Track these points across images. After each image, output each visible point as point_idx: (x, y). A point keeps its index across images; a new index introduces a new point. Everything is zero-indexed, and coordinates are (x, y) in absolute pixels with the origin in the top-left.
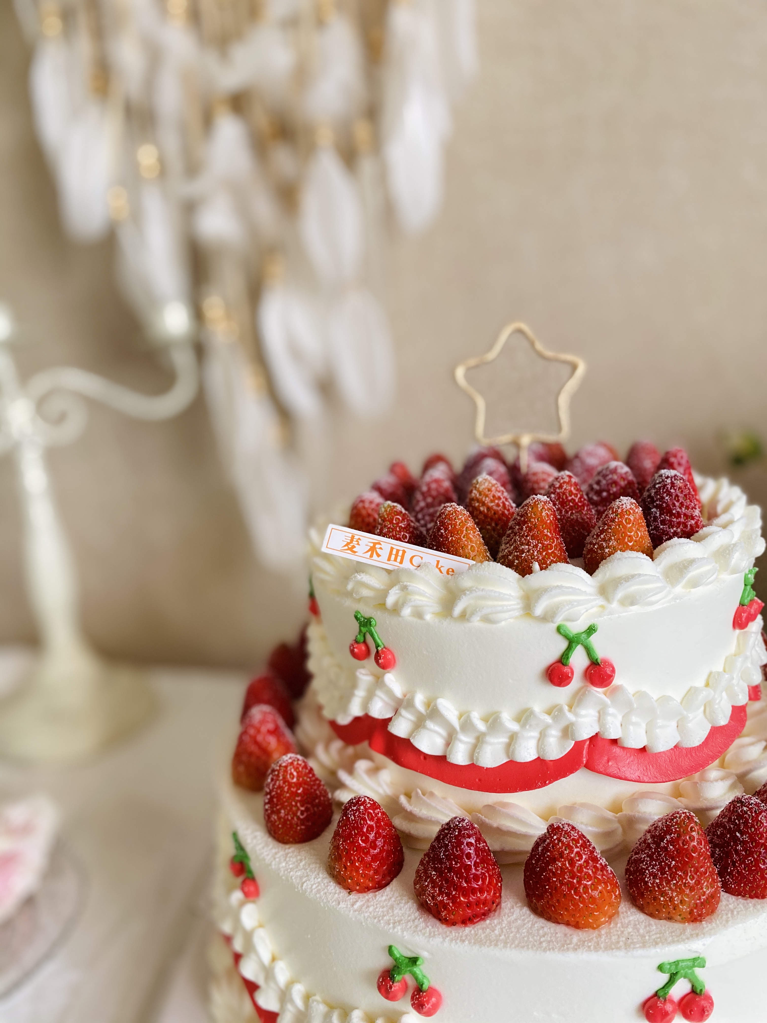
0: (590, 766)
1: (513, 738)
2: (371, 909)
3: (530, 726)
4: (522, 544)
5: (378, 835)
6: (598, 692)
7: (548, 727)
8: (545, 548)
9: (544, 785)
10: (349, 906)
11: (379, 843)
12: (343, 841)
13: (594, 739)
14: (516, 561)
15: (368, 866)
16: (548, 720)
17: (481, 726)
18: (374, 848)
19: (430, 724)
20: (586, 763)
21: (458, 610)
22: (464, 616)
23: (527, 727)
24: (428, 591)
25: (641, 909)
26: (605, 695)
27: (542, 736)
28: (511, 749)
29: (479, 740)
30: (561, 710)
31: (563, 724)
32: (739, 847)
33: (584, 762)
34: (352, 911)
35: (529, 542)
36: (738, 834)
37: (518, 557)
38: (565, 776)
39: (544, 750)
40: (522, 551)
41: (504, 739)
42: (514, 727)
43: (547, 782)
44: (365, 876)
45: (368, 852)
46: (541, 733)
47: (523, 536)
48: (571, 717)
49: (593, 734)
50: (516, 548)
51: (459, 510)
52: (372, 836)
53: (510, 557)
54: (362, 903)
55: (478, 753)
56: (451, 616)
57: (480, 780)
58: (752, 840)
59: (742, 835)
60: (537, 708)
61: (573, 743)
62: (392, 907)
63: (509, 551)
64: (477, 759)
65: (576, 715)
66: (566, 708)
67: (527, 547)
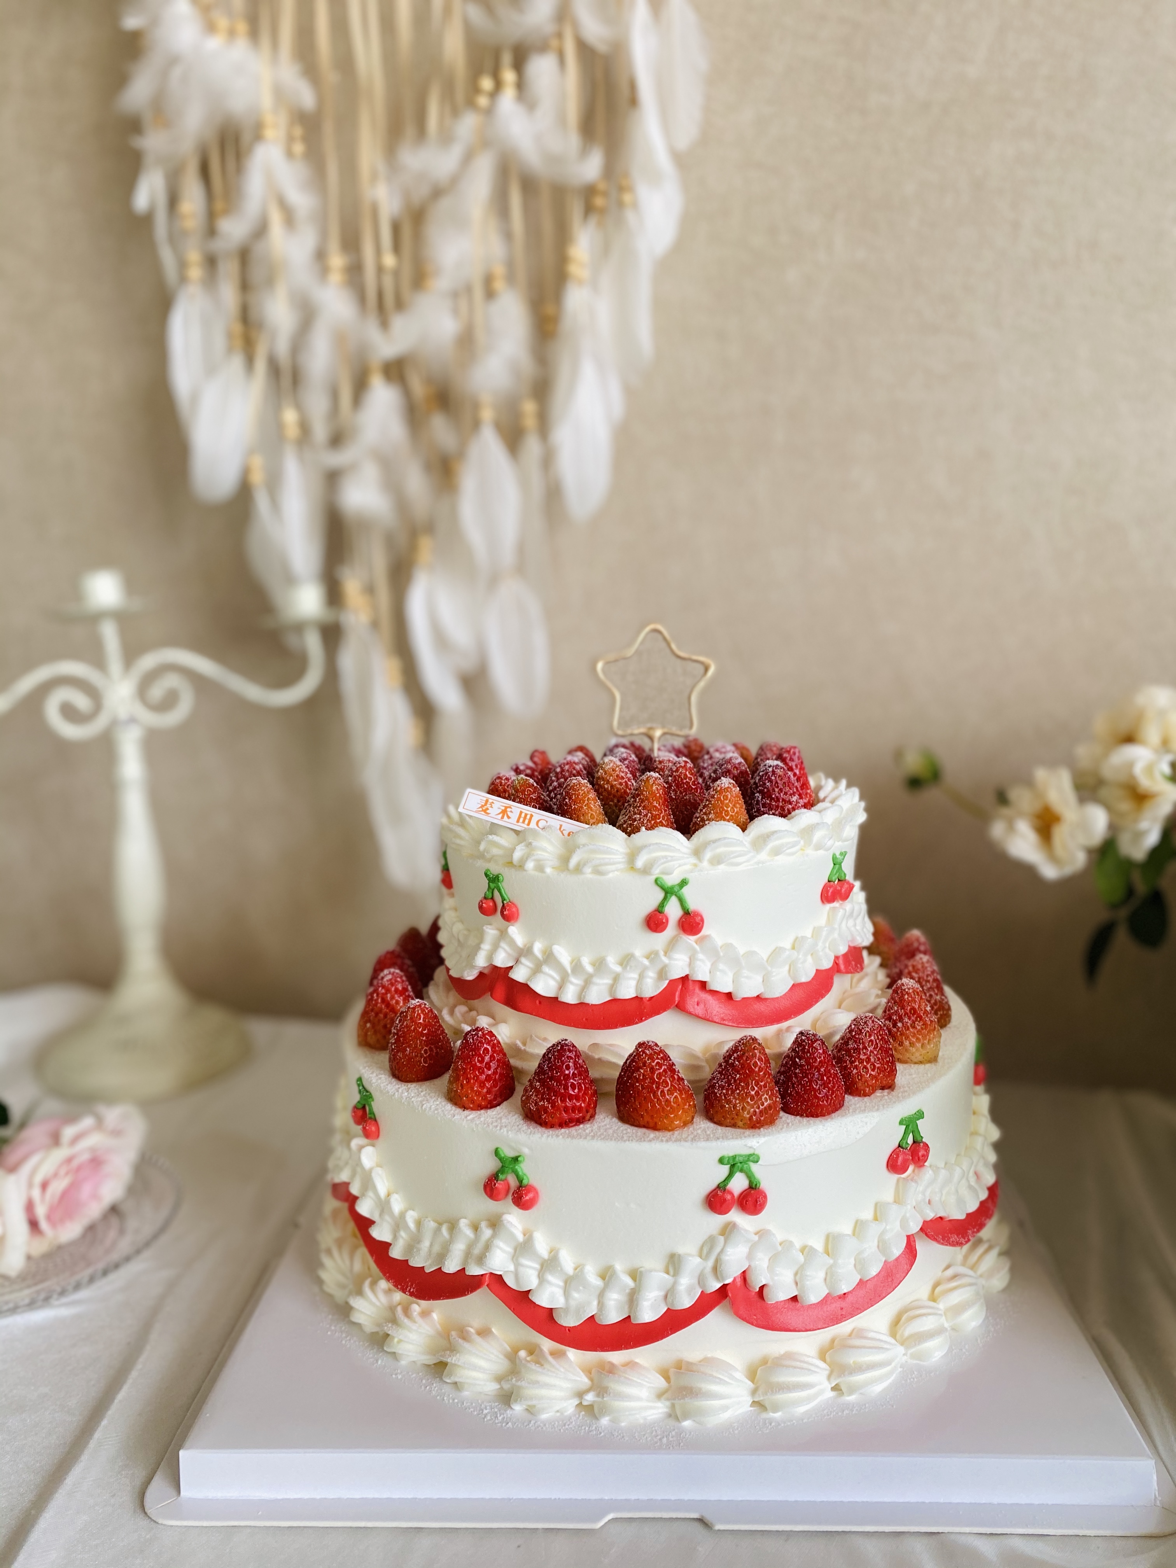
0: (681, 1007)
1: (616, 979)
2: (482, 1119)
3: (631, 967)
4: (635, 814)
5: (492, 1057)
6: (691, 939)
7: (645, 969)
8: (654, 817)
9: (641, 1021)
10: (463, 1117)
11: (493, 1065)
12: (461, 1062)
13: (685, 979)
14: (629, 829)
15: (482, 1085)
16: (646, 962)
17: (590, 969)
18: (489, 1069)
19: (546, 969)
20: (678, 1003)
21: (573, 862)
22: (578, 869)
23: (628, 968)
24: (550, 848)
25: (711, 1119)
26: (696, 944)
27: (641, 977)
28: (614, 988)
29: (588, 982)
30: (656, 953)
31: (659, 967)
32: (797, 1071)
33: (676, 1002)
34: (465, 1121)
35: (641, 811)
36: (797, 1060)
37: (631, 825)
38: (658, 1013)
39: (641, 989)
40: (635, 820)
41: (608, 981)
42: (618, 969)
43: (643, 1019)
44: (479, 1093)
45: (483, 1072)
46: (640, 975)
47: (636, 807)
48: (665, 960)
49: (683, 975)
50: (630, 817)
51: (582, 782)
52: (487, 1058)
53: (625, 826)
54: (474, 1116)
55: (586, 992)
56: (568, 870)
57: (586, 1019)
58: (808, 1063)
59: (800, 1060)
60: (638, 953)
61: (667, 982)
62: (501, 1118)
63: (624, 821)
64: (584, 997)
65: (670, 958)
66: (662, 953)
67: (638, 816)
